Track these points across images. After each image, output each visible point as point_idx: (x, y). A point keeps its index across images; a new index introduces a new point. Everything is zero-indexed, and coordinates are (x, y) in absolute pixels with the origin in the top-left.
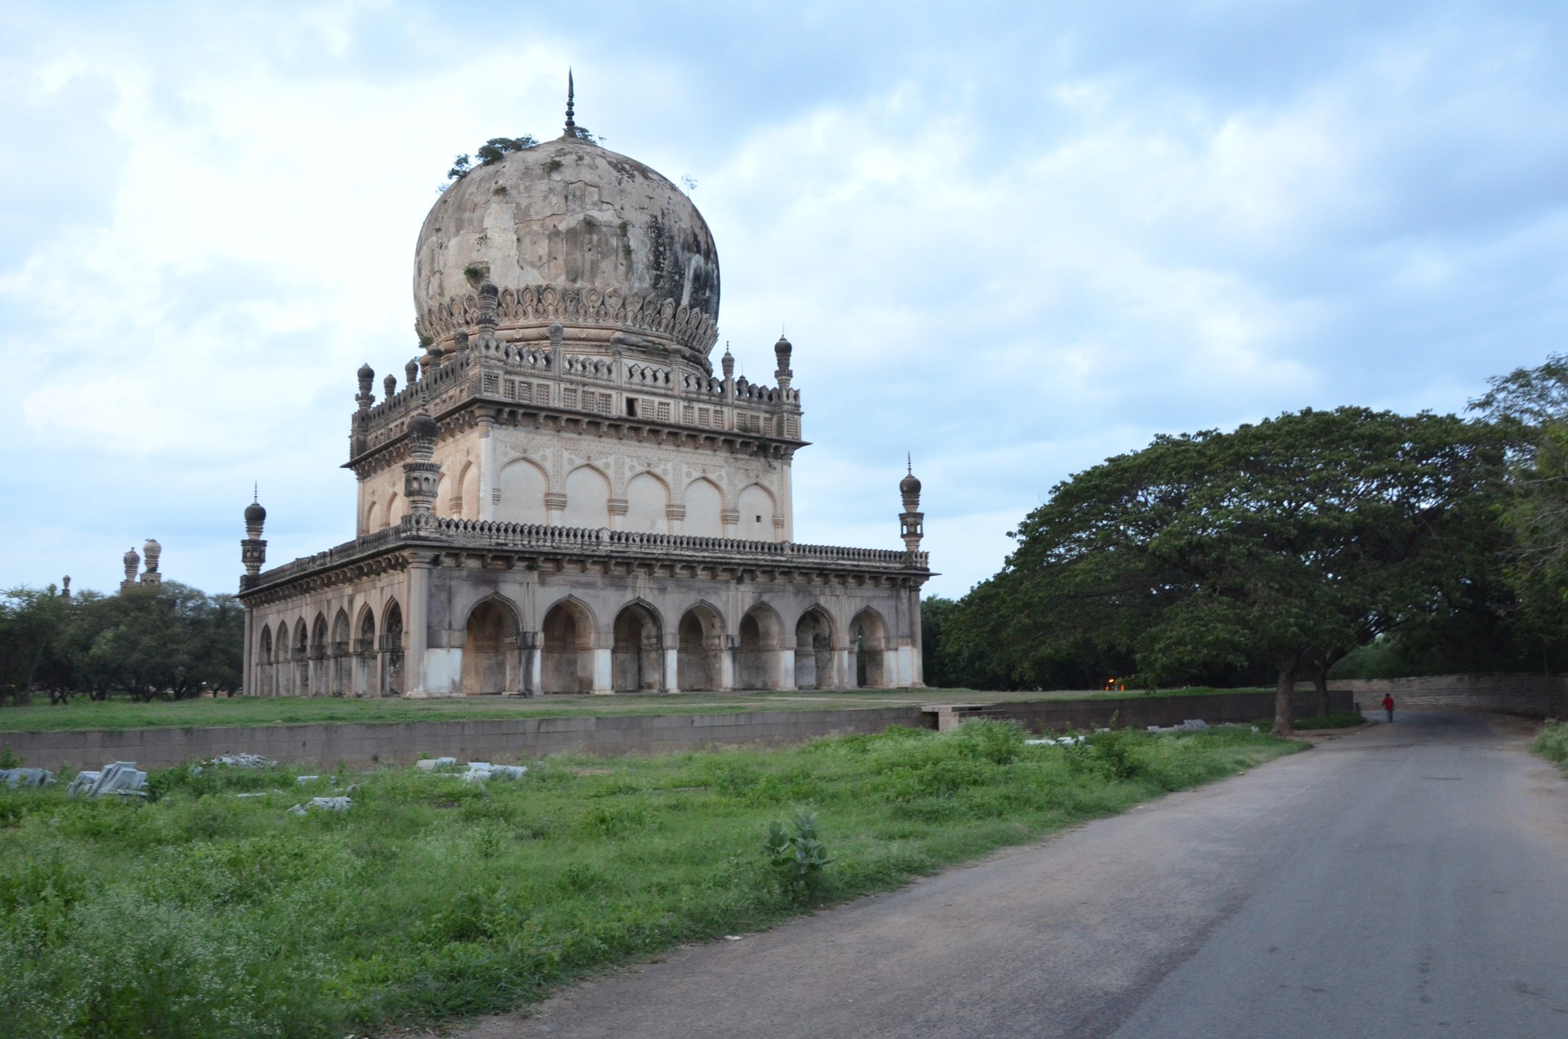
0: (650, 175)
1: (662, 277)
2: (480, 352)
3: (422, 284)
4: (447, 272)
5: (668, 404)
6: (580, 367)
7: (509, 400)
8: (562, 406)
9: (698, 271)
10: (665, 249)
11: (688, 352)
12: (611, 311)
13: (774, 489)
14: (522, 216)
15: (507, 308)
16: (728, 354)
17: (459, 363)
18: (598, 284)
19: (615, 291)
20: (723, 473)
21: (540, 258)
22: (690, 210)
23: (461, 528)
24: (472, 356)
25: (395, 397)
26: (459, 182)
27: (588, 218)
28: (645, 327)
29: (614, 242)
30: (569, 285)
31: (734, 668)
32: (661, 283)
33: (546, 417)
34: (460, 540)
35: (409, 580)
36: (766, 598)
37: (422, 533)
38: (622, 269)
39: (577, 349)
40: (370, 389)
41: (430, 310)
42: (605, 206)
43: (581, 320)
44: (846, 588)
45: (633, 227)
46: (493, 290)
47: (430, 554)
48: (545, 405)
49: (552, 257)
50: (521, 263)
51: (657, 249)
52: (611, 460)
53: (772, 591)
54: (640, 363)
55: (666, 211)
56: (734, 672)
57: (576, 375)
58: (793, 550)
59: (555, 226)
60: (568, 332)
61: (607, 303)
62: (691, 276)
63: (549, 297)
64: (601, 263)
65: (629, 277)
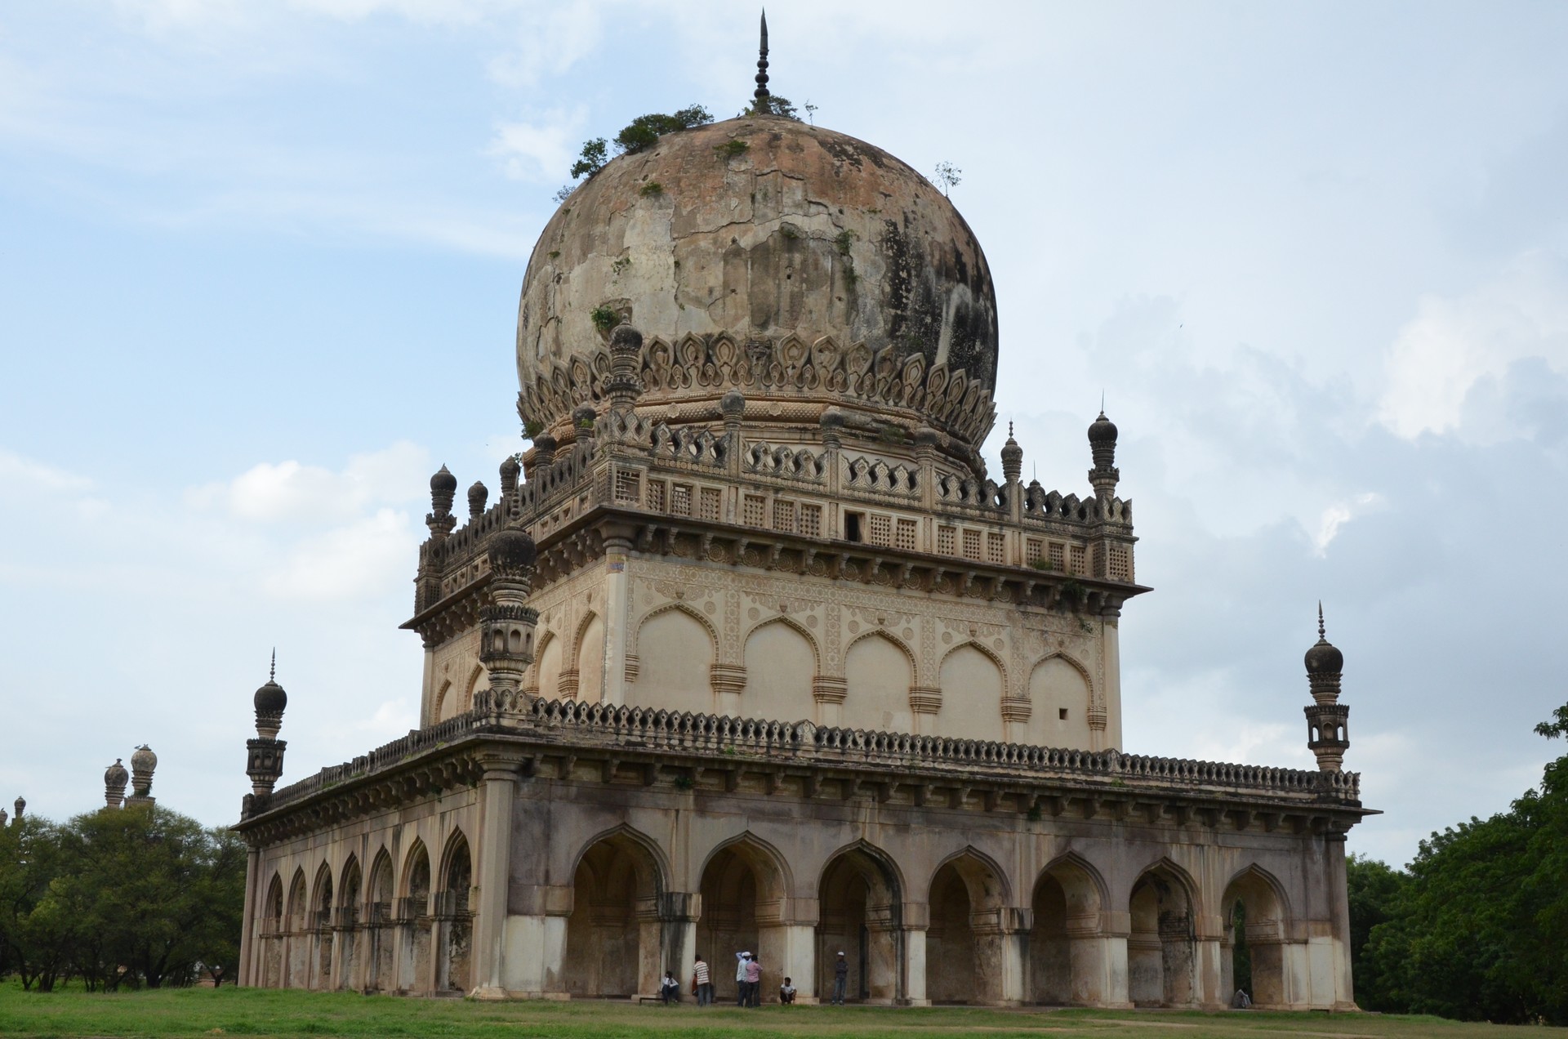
0: (885, 161)
1: (904, 318)
2: (611, 435)
3: (530, 340)
4: (566, 318)
5: (914, 523)
6: (771, 462)
7: (655, 512)
8: (740, 522)
9: (963, 311)
10: (909, 275)
11: (946, 440)
12: (822, 372)
13: (1089, 664)
14: (683, 229)
15: (658, 370)
16: (1011, 442)
17: (579, 457)
18: (802, 331)
19: (829, 341)
20: (1004, 635)
21: (711, 291)
22: (949, 214)
23: (571, 716)
24: (599, 443)
25: (484, 518)
26: (588, 182)
27: (787, 227)
28: (877, 398)
29: (827, 264)
30: (755, 333)
31: (1024, 966)
32: (903, 328)
33: (715, 540)
34: (567, 735)
35: (484, 800)
36: (1078, 846)
37: (505, 722)
38: (840, 306)
39: (767, 435)
40: (449, 506)
41: (540, 379)
42: (813, 209)
43: (773, 388)
44: (1216, 834)
45: (859, 239)
46: (635, 339)
47: (518, 757)
48: (714, 521)
49: (729, 289)
50: (681, 300)
51: (896, 275)
52: (819, 612)
53: (1087, 834)
54: (867, 456)
55: (911, 216)
56: (1024, 973)
57: (765, 474)
58: (1123, 765)
59: (734, 241)
60: (752, 406)
61: (816, 362)
62: (951, 318)
63: (723, 353)
64: (807, 297)
65: (852, 319)
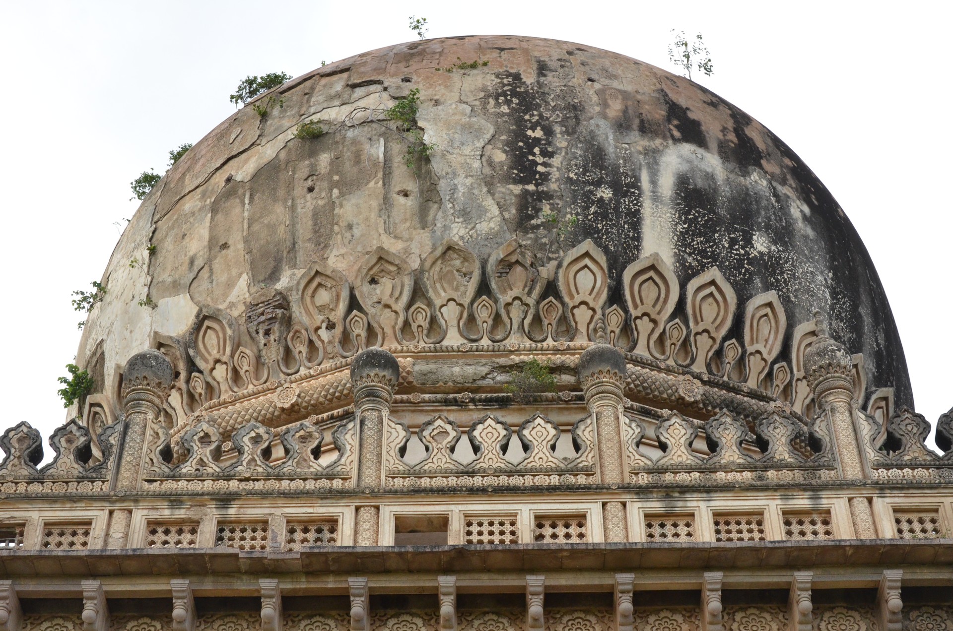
9: (698, 181)
12: (383, 318)
18: (338, 261)
19: (382, 258)
29: (379, 152)
30: (258, 294)
43: (302, 374)
45: (437, 103)
49: (218, 247)
59: (229, 179)
62: (668, 193)
63: (210, 345)
64: (341, 206)
65: (430, 218)
